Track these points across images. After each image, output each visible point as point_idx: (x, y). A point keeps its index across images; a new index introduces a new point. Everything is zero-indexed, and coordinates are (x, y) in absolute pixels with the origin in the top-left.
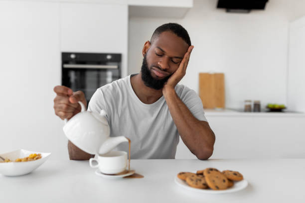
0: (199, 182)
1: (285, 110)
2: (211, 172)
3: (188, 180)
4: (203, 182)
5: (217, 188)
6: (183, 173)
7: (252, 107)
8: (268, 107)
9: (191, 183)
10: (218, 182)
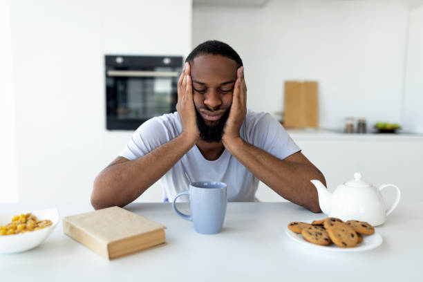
0: (319, 236)
1: (401, 131)
2: (333, 223)
3: (304, 234)
4: (324, 236)
5: (345, 245)
6: (295, 224)
7: (356, 126)
8: (376, 127)
9: (309, 238)
10: (346, 238)
